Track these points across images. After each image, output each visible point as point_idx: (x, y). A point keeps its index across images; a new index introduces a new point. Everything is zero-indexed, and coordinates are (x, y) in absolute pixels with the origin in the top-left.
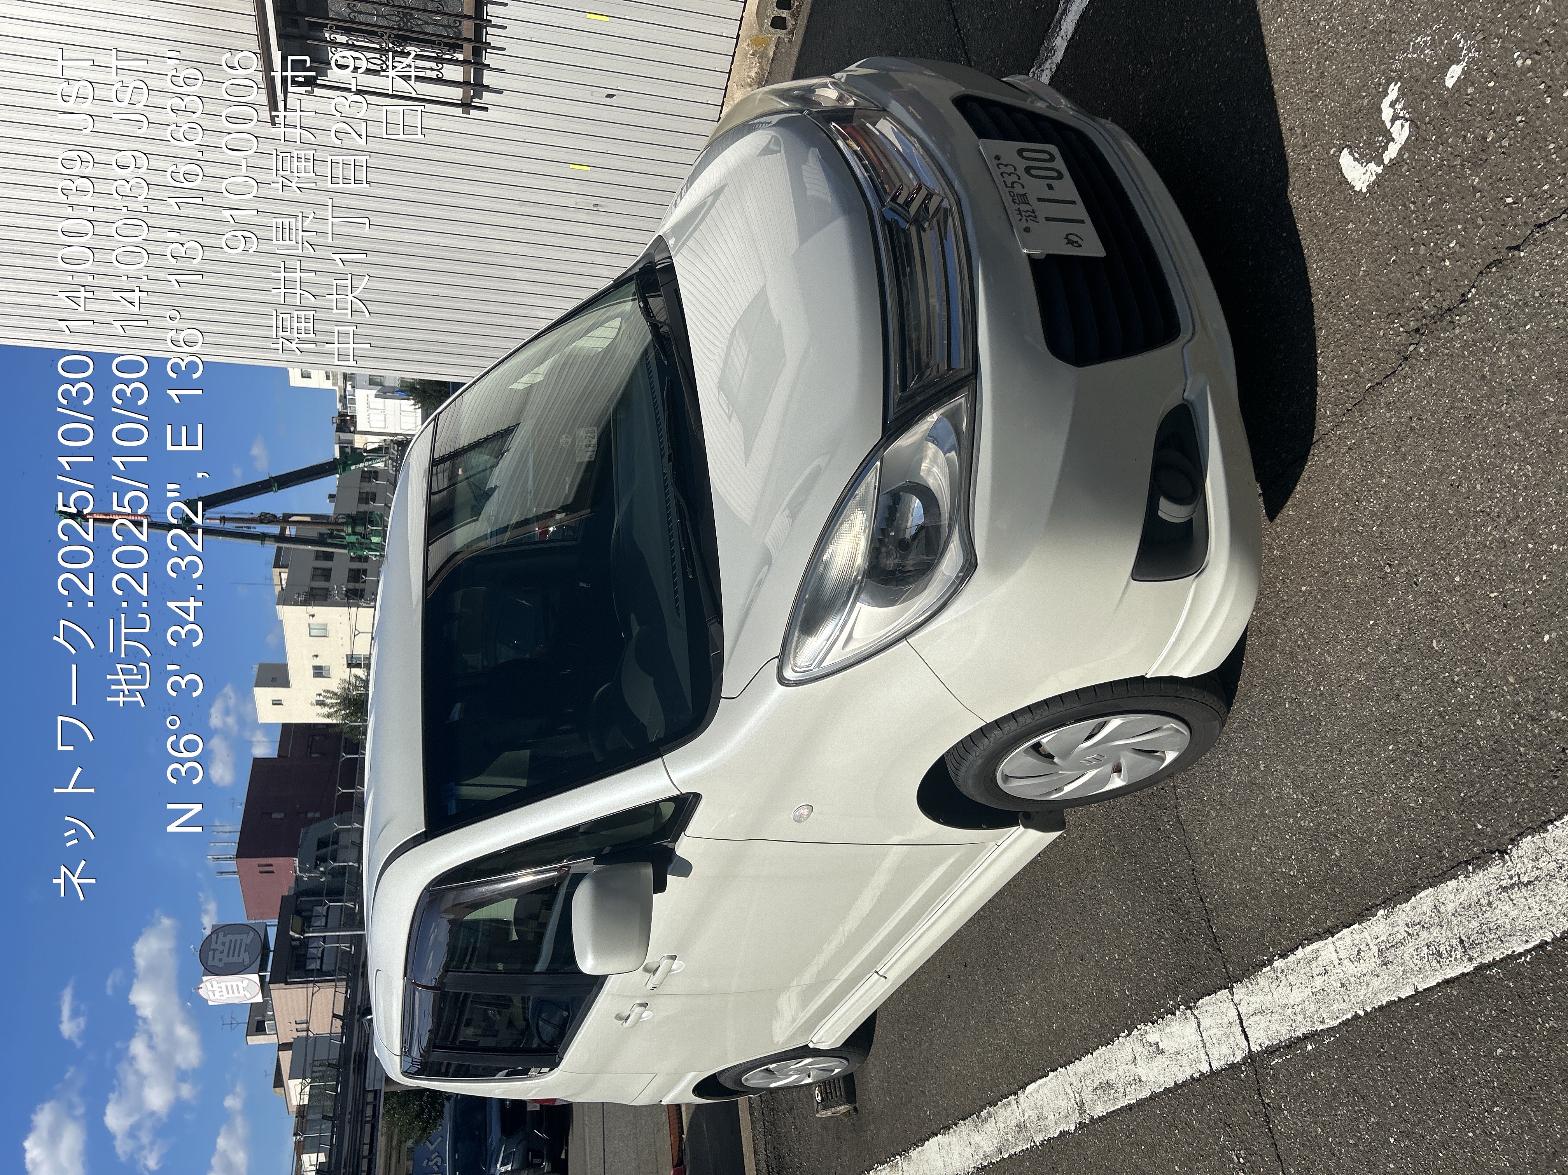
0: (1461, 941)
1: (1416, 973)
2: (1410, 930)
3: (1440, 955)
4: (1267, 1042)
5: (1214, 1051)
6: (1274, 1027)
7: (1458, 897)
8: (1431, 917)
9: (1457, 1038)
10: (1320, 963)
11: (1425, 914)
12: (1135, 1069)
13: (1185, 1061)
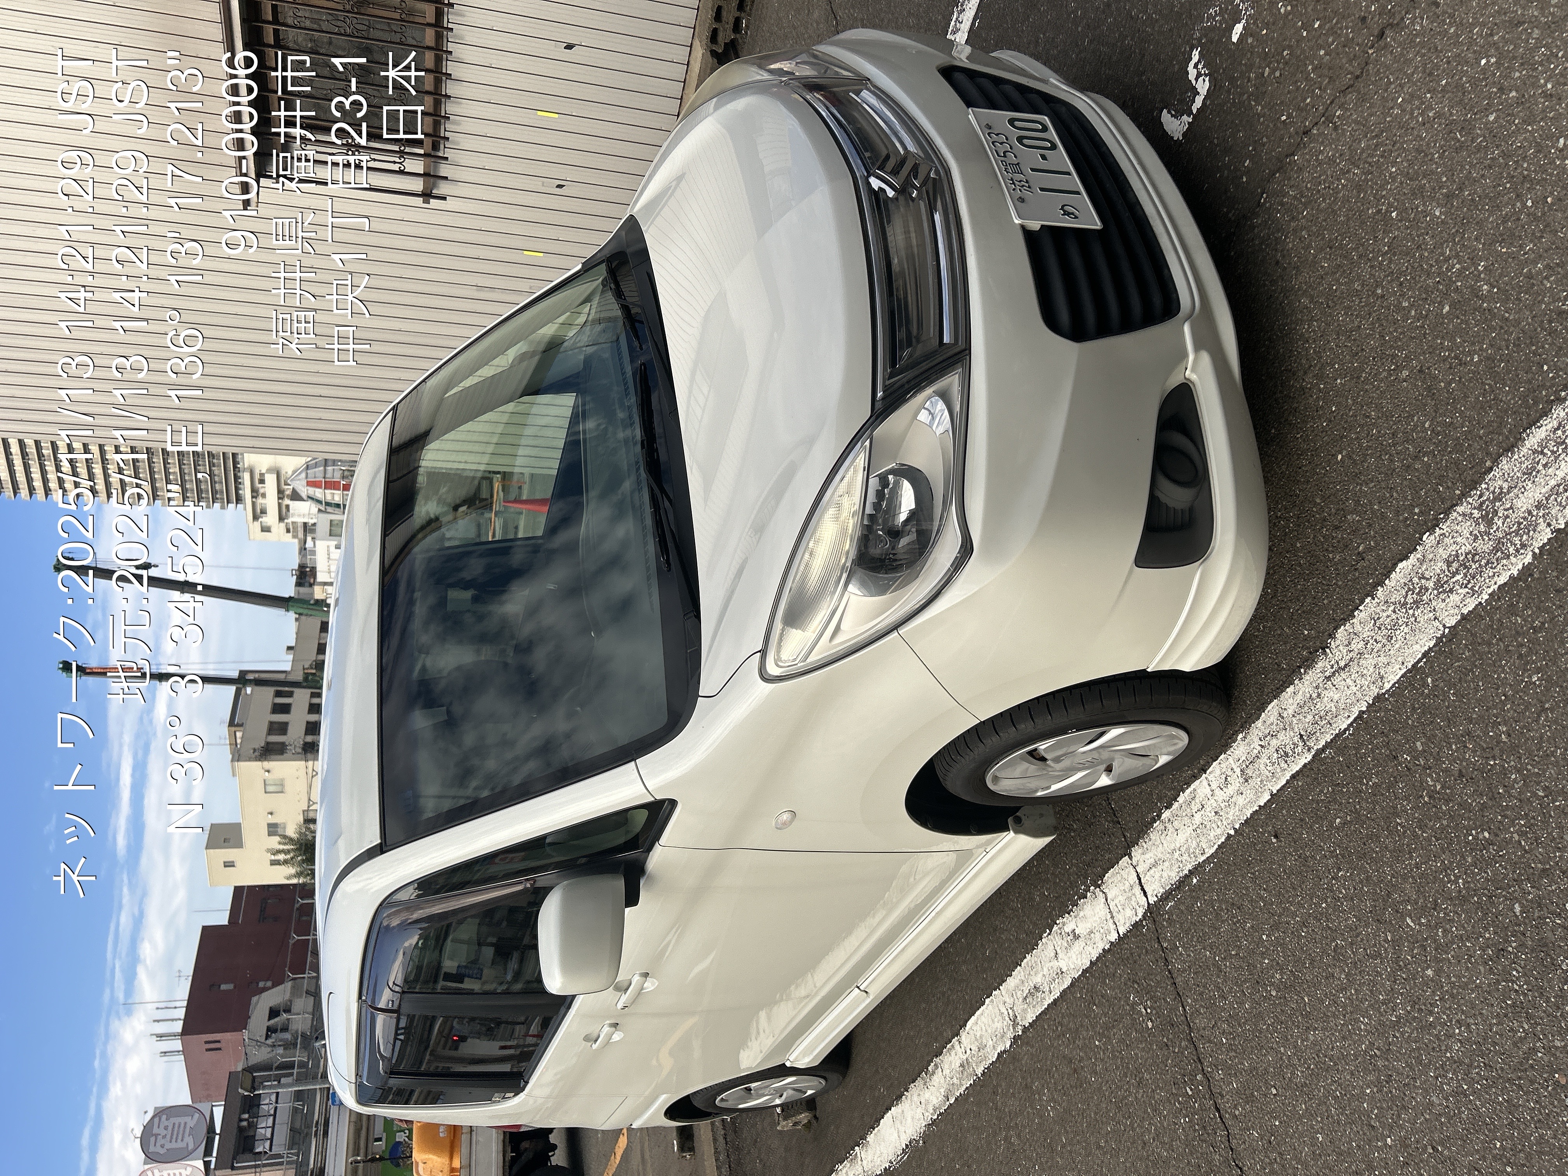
0: (1301, 736)
1: (1270, 778)
2: (1262, 743)
3: (1286, 754)
4: (1162, 891)
5: (1119, 918)
6: (1165, 874)
7: (1295, 699)
8: (1277, 724)
9: (1306, 823)
10: (1197, 801)
11: (1272, 724)
12: (1057, 964)
13: (1097, 937)
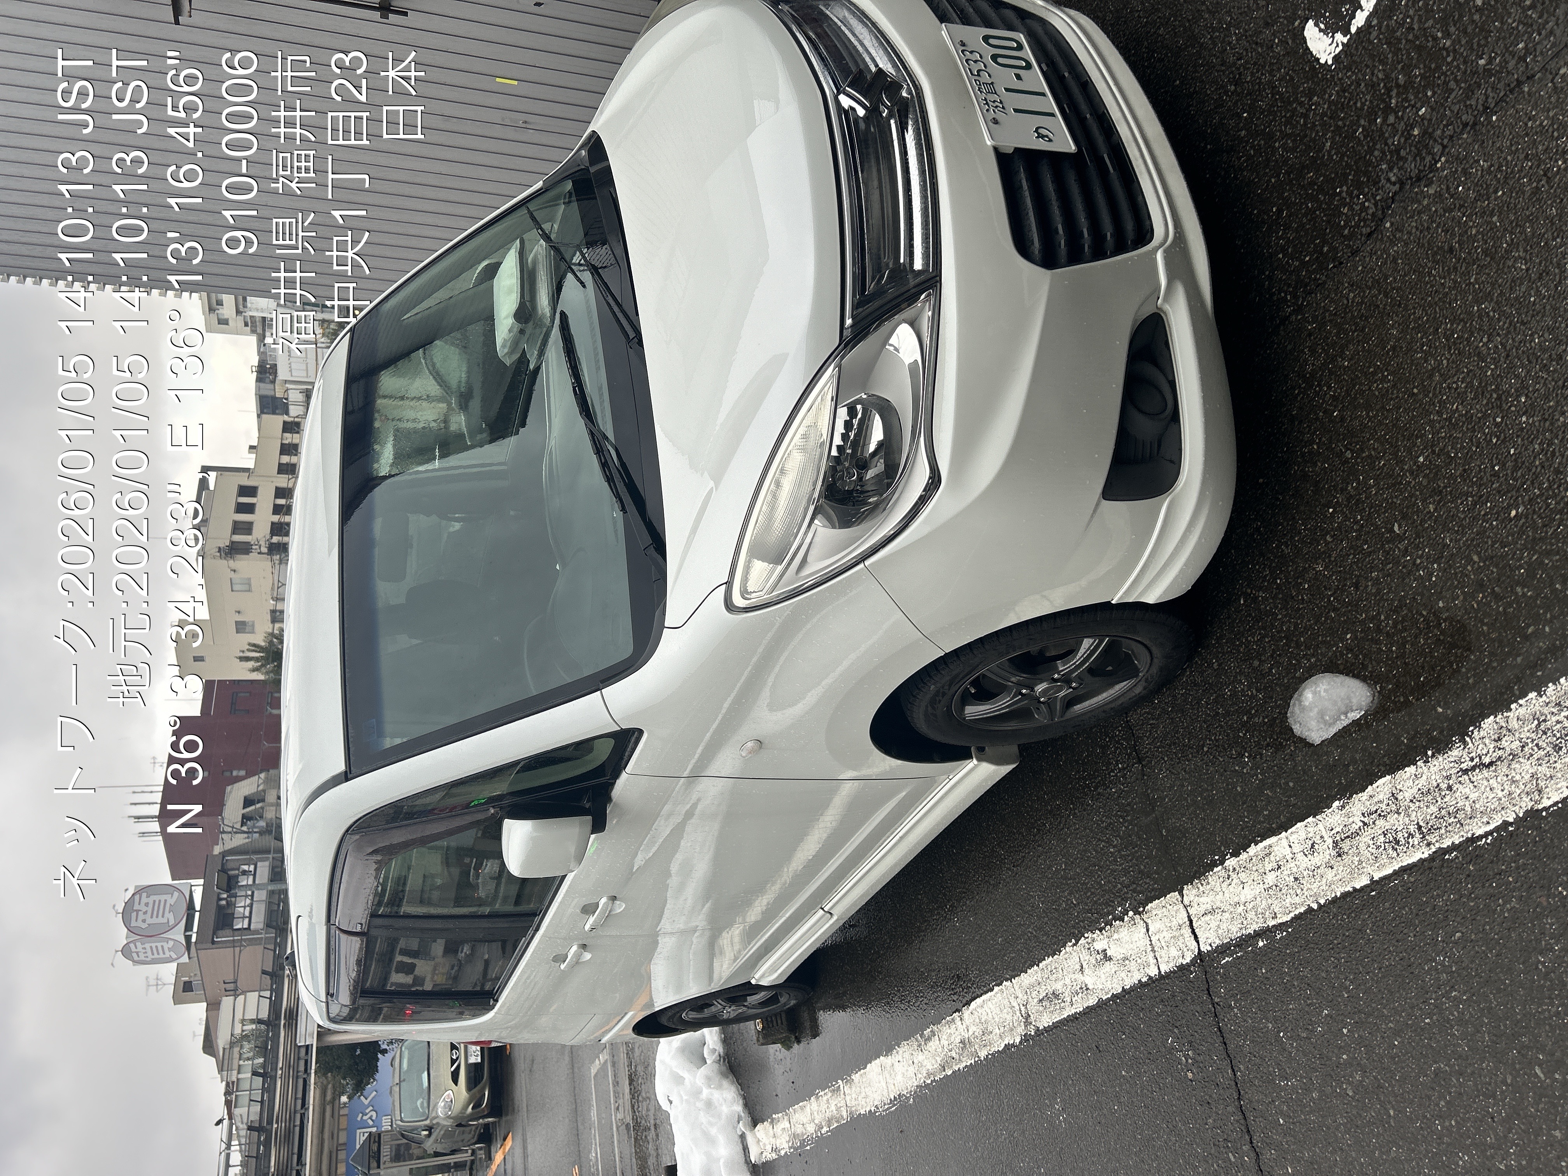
0: (1420, 828)
1: (1371, 861)
2: (1366, 820)
3: (1397, 842)
4: (1218, 942)
5: (1162, 954)
6: (1224, 926)
7: (1417, 782)
8: (1388, 805)
9: (1414, 925)
11: (1381, 802)
12: (1083, 978)
13: (1133, 966)
